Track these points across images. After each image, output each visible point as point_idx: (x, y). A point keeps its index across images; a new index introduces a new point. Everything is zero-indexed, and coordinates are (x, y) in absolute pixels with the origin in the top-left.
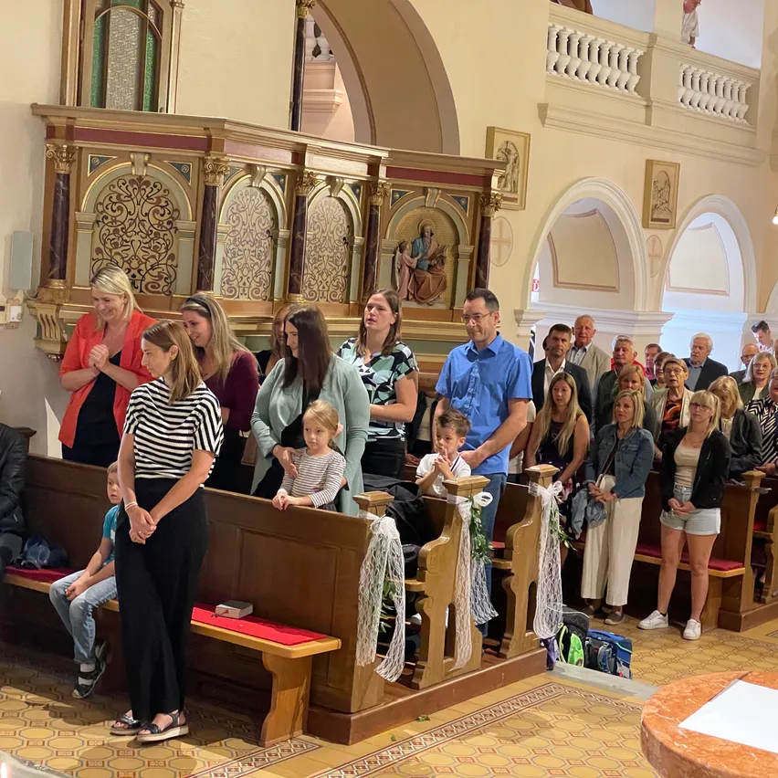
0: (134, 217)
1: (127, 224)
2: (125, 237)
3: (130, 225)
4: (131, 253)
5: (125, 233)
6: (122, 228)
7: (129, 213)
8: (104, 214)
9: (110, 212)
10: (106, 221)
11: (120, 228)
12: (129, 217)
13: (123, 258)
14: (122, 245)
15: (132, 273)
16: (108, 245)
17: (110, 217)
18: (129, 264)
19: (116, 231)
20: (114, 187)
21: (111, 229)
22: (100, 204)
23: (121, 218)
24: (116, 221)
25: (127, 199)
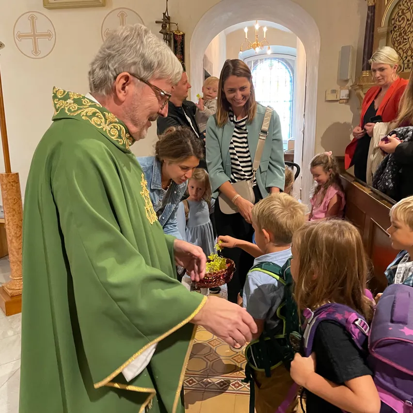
0: (410, 22)
1: (406, 28)
2: (405, 37)
3: (408, 28)
4: (408, 46)
5: (405, 34)
6: (404, 31)
7: (408, 20)
8: (395, 25)
9: (398, 23)
10: (395, 29)
11: (402, 31)
12: (408, 23)
13: (403, 51)
14: (403, 43)
15: (407, 59)
16: (396, 45)
17: (397, 26)
18: (407, 54)
19: (400, 34)
20: (400, 6)
21: (398, 34)
22: (394, 19)
23: (403, 25)
24: (400, 28)
25: (407, 11)
